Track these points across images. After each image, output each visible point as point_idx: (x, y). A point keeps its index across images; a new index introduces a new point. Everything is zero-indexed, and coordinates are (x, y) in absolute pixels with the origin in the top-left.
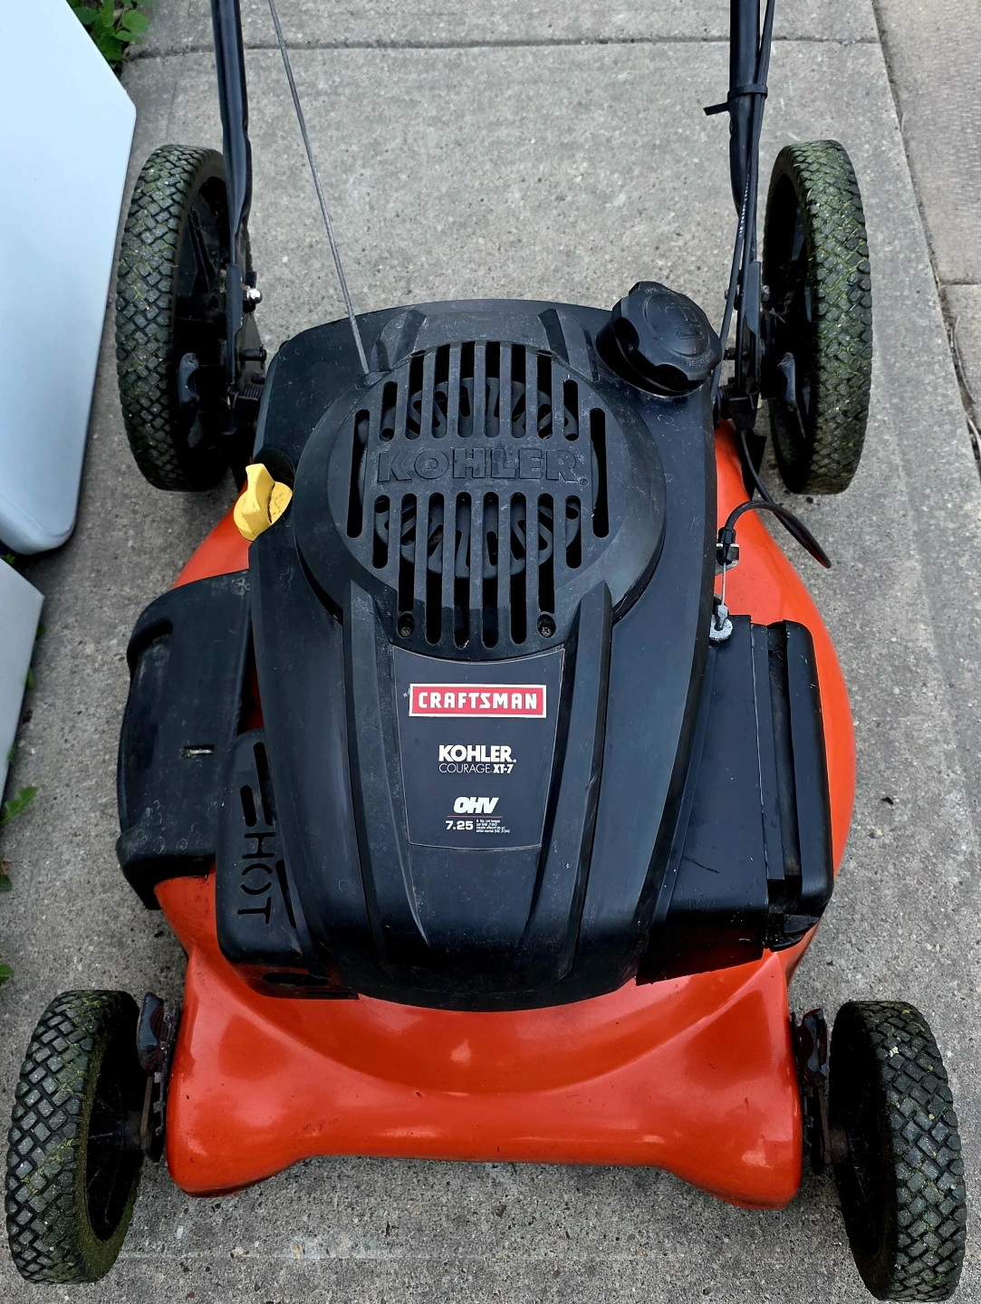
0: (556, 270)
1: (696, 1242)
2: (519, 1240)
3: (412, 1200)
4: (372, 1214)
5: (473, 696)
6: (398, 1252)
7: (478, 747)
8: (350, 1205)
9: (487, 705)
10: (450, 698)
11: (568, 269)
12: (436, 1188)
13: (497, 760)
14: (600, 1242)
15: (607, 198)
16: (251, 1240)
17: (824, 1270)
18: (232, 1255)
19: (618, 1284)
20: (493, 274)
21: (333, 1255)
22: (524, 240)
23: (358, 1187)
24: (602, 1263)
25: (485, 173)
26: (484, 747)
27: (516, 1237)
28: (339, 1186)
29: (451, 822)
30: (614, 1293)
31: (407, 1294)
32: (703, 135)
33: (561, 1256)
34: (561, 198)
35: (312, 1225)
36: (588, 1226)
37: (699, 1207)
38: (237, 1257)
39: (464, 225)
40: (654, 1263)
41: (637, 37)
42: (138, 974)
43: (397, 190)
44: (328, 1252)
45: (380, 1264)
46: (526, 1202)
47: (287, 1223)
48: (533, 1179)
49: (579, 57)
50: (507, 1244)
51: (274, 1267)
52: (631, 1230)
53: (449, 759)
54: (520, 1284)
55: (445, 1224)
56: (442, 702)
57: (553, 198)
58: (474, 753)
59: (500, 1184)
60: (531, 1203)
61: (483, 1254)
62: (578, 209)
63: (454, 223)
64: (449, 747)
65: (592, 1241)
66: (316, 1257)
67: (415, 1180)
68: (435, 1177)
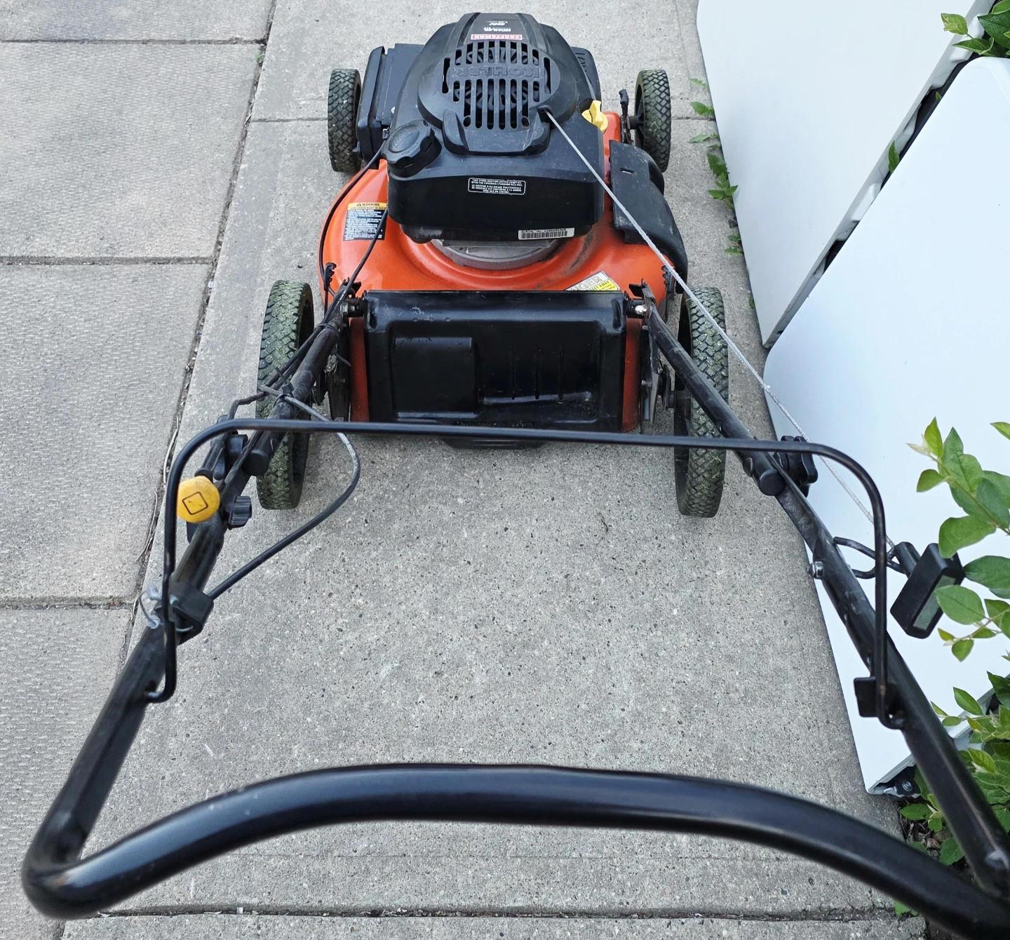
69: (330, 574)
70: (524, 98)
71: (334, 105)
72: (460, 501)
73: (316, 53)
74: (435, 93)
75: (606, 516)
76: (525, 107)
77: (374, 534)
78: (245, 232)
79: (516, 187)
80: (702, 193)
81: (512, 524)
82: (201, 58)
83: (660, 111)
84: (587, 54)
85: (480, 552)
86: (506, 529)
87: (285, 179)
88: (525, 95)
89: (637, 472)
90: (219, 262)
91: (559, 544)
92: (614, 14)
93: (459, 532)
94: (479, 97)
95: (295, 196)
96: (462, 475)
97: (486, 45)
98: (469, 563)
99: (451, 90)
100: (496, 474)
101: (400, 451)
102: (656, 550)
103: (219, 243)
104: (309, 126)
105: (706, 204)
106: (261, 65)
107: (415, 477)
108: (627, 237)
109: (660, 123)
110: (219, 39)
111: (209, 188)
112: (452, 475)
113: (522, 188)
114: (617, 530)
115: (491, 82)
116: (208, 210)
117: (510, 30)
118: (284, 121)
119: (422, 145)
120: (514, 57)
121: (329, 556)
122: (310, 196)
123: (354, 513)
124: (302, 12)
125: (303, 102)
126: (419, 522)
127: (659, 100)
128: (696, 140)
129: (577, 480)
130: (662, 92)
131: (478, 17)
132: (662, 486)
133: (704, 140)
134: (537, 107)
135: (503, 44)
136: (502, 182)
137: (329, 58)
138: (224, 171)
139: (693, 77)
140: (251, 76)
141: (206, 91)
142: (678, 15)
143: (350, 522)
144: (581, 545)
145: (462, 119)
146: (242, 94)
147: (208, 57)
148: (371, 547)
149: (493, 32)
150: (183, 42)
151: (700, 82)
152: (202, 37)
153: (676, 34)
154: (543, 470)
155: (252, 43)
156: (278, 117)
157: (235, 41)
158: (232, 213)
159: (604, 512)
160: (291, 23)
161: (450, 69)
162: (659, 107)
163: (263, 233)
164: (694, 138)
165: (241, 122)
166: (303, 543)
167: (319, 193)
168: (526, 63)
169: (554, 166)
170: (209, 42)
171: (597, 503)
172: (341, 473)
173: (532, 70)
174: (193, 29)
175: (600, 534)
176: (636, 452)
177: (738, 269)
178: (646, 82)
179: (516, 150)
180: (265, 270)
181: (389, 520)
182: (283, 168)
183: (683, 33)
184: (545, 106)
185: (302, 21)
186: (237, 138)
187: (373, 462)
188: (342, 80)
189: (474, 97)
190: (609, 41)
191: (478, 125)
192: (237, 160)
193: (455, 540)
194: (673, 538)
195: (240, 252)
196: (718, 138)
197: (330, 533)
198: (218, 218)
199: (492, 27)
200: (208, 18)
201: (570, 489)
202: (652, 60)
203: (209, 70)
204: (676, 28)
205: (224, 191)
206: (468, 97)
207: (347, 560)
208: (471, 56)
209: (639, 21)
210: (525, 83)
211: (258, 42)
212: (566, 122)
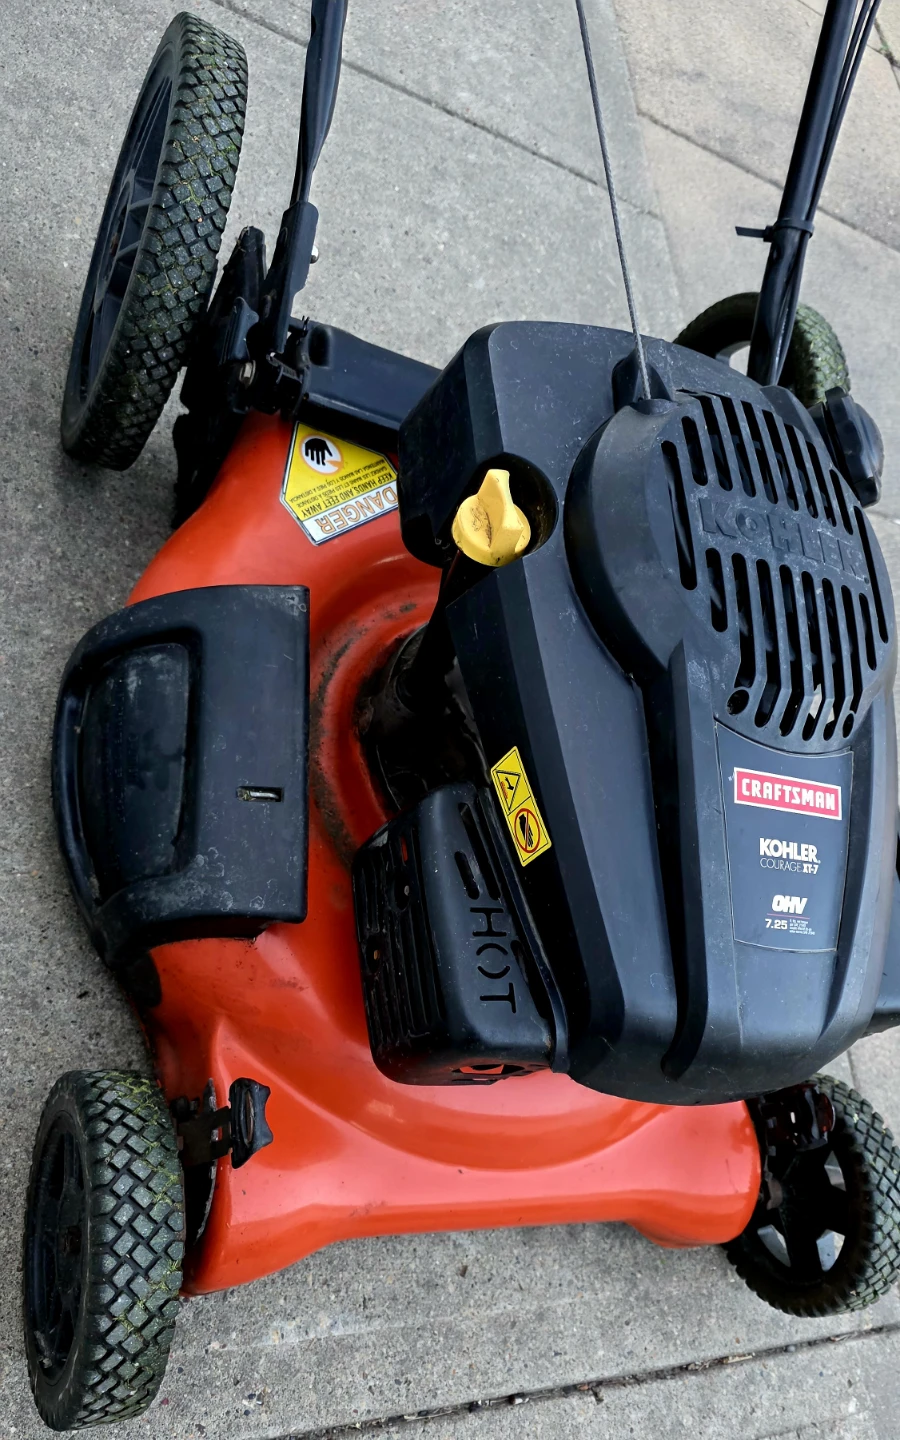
0: (430, 335)
1: (618, 1280)
2: (482, 1297)
3: (383, 1270)
4: (347, 1289)
5: (787, 789)
6: (376, 1324)
7: (791, 844)
8: (325, 1282)
9: (796, 801)
10: (768, 788)
11: (441, 338)
12: (405, 1255)
13: (806, 859)
14: (547, 1290)
15: (468, 278)
16: (227, 1331)
17: (705, 1291)
18: (207, 1351)
19: (562, 1326)
20: (372, 316)
21: (312, 1336)
22: (398, 291)
23: (330, 1263)
24: (548, 1309)
25: (354, 203)
26: (796, 844)
27: (478, 1295)
28: (312, 1263)
29: (770, 921)
30: (560, 1335)
31: (387, 1364)
32: (542, 248)
33: (517, 1307)
34: (428, 261)
35: (289, 1307)
36: (536, 1276)
37: (616, 1250)
38: (212, 1353)
39: (338, 252)
40: (586, 1304)
41: (480, 123)
42: (62, 1041)
43: (266, 185)
44: (307, 1333)
45: (359, 1338)
46: (483, 1260)
47: (264, 1308)
48: (487, 1238)
49: (432, 119)
50: (472, 1302)
51: (251, 1359)
52: (569, 1276)
53: (768, 854)
54: (484, 1339)
55: (417, 1291)
56: (761, 791)
57: (420, 257)
58: (788, 850)
59: (460, 1245)
60: (488, 1261)
61: (452, 1313)
62: (444, 278)
63: (329, 245)
64: (768, 841)
65: (541, 1289)
66: (293, 1340)
67: (384, 1250)
68: (402, 1244)
212: (583, 443)
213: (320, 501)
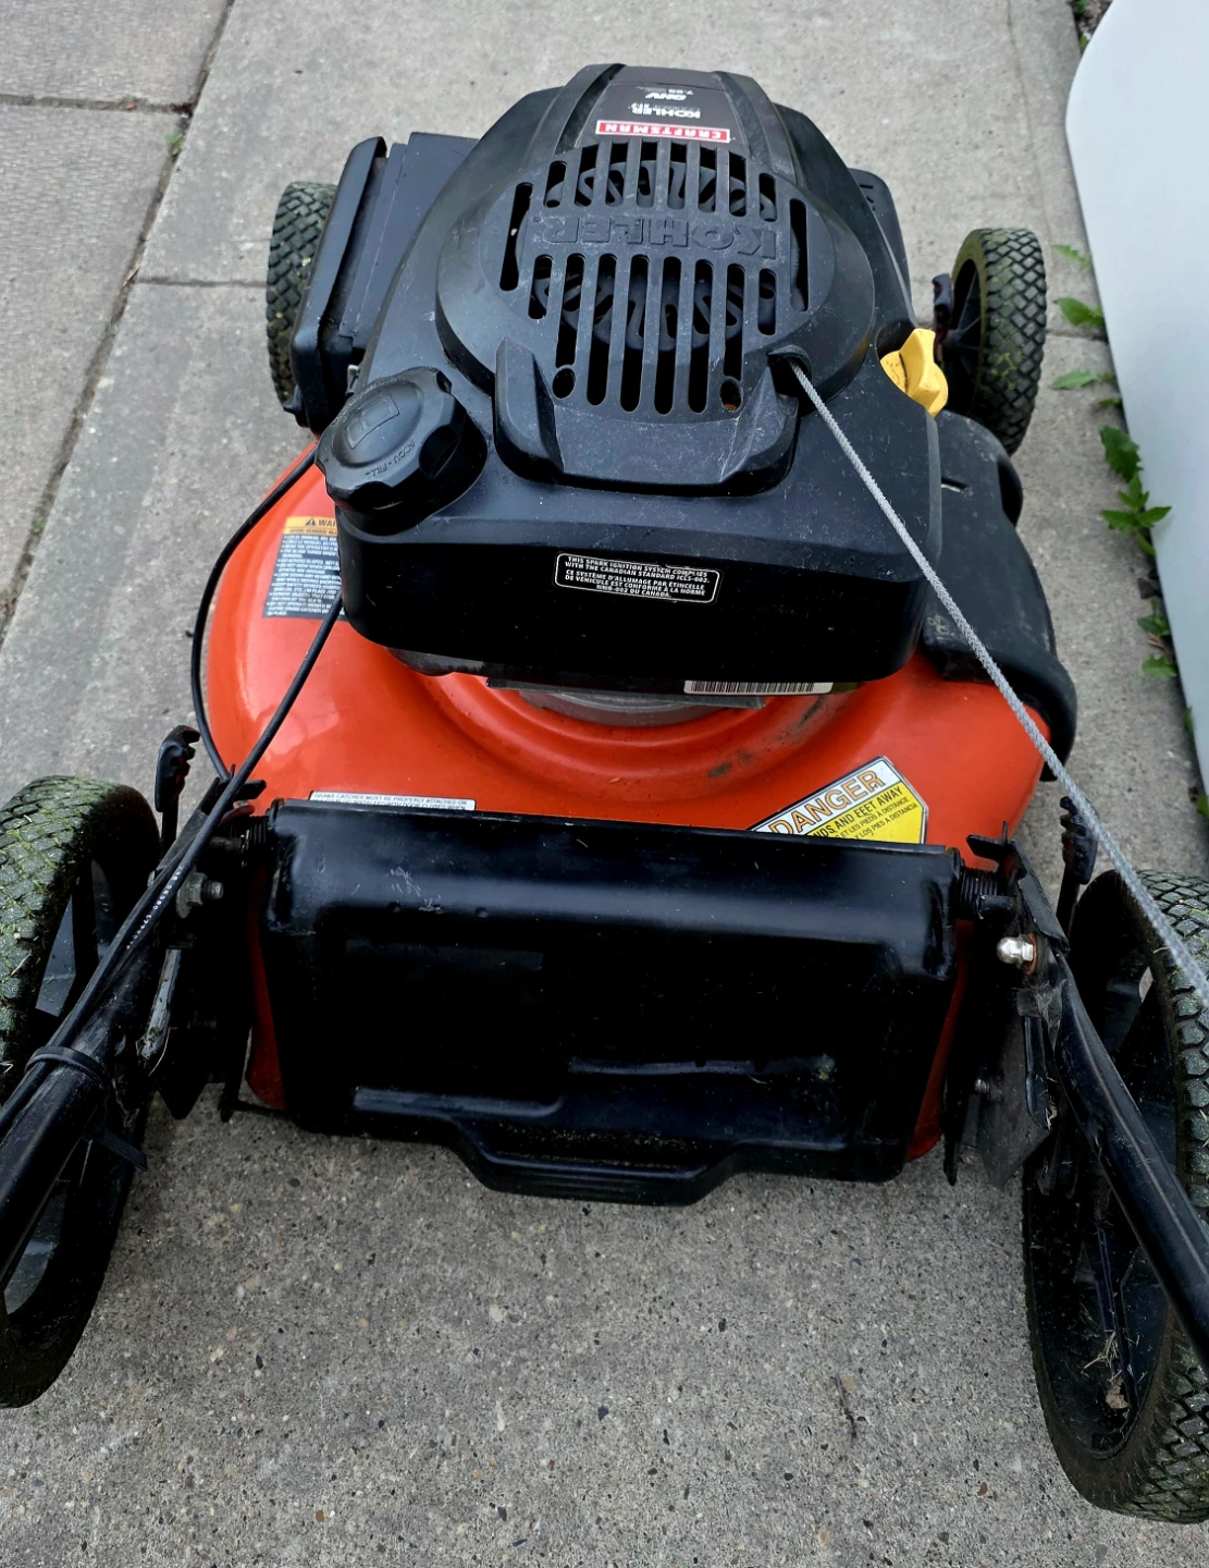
69: (150, 1522)
70: (730, 320)
71: (282, 268)
72: (496, 1314)
73: (286, 140)
74: (481, 286)
75: (851, 1387)
76: (734, 344)
77: (275, 1399)
78: (82, 538)
79: (692, 583)
80: (1079, 509)
81: (619, 1400)
82: (58, 136)
83: (1021, 330)
84: (877, 187)
85: (533, 1482)
86: (603, 1412)
87: (188, 418)
88: (734, 309)
89: (929, 1256)
90: (19, 607)
91: (732, 1469)
92: (896, 95)
93: (482, 1413)
94: (603, 307)
95: (202, 461)
96: (507, 1237)
97: (634, 154)
98: (503, 1513)
99: (525, 281)
100: (589, 1238)
101: (363, 1154)
102: (973, 1501)
103: (27, 559)
104: (253, 300)
105: (1087, 538)
106: (175, 157)
107: (393, 1234)
108: (950, 666)
109: (1018, 357)
110: (100, 97)
111: (27, 427)
112: (481, 1233)
113: (709, 588)
114: (879, 1434)
115: (639, 266)
116: (17, 478)
117: (697, 115)
118: (204, 284)
119: (427, 453)
120: (707, 192)
121: (155, 1464)
122: (234, 460)
123: (232, 1334)
124: (271, 51)
125: (249, 246)
126: (387, 1375)
127: (1022, 304)
128: (1067, 383)
129: (783, 1268)
130: (1028, 285)
131: (619, 76)
132: (990, 1302)
133: (1084, 386)
134: (768, 350)
135: (679, 152)
136: (654, 570)
137: (313, 153)
138: (65, 390)
139: (1058, 241)
140: (152, 181)
141: (56, 208)
142: (1026, 103)
143: (218, 1362)
144: (788, 1477)
145: (550, 373)
146: (128, 219)
147: (71, 135)
148: (262, 1443)
149: (653, 118)
150: (28, 101)
151: (1075, 253)
152: (68, 93)
153: (1023, 144)
154: (705, 1236)
155: (164, 109)
156: (192, 276)
157: (133, 105)
158: (64, 492)
159: (847, 1375)
160: (246, 74)
161: (529, 217)
162: (1020, 320)
163: (121, 545)
164: (1061, 379)
165: (115, 280)
166: (96, 1419)
167: (255, 457)
168: (741, 213)
169: (804, 534)
170: (80, 104)
171: (830, 1345)
172: (214, 1209)
173: (758, 233)
174: (51, 76)
175: (837, 1444)
176: (930, 1197)
177: (1163, 704)
178: (992, 257)
179: (698, 479)
180: (114, 636)
181: (316, 1364)
182: (187, 394)
183: (1037, 142)
184: (789, 348)
185: (270, 70)
186: (103, 316)
187: (295, 1183)
188: (303, 210)
189: (587, 308)
190: (886, 150)
191: (596, 393)
192: (94, 370)
193: (474, 1437)
194: (1018, 1466)
195: (66, 589)
196: (1112, 380)
197: (167, 1392)
198: (34, 500)
199: (653, 102)
200: (84, 53)
201: (766, 1296)
202: (973, 198)
203: (71, 164)
204: (1024, 132)
205: (59, 436)
206: (572, 305)
207: (199, 1481)
208: (590, 182)
209: (947, 113)
210: (736, 275)
211: (178, 109)
212: (844, 393)
213: (880, 808)
